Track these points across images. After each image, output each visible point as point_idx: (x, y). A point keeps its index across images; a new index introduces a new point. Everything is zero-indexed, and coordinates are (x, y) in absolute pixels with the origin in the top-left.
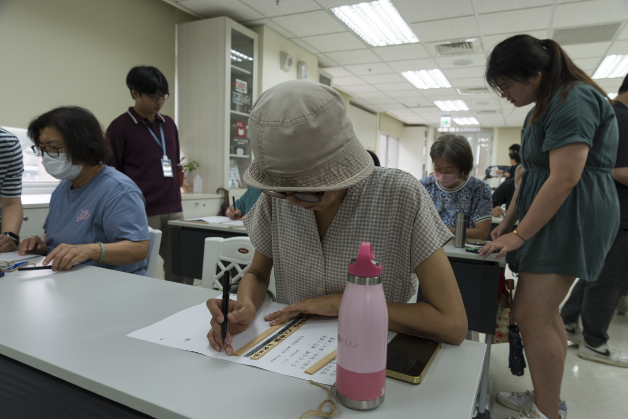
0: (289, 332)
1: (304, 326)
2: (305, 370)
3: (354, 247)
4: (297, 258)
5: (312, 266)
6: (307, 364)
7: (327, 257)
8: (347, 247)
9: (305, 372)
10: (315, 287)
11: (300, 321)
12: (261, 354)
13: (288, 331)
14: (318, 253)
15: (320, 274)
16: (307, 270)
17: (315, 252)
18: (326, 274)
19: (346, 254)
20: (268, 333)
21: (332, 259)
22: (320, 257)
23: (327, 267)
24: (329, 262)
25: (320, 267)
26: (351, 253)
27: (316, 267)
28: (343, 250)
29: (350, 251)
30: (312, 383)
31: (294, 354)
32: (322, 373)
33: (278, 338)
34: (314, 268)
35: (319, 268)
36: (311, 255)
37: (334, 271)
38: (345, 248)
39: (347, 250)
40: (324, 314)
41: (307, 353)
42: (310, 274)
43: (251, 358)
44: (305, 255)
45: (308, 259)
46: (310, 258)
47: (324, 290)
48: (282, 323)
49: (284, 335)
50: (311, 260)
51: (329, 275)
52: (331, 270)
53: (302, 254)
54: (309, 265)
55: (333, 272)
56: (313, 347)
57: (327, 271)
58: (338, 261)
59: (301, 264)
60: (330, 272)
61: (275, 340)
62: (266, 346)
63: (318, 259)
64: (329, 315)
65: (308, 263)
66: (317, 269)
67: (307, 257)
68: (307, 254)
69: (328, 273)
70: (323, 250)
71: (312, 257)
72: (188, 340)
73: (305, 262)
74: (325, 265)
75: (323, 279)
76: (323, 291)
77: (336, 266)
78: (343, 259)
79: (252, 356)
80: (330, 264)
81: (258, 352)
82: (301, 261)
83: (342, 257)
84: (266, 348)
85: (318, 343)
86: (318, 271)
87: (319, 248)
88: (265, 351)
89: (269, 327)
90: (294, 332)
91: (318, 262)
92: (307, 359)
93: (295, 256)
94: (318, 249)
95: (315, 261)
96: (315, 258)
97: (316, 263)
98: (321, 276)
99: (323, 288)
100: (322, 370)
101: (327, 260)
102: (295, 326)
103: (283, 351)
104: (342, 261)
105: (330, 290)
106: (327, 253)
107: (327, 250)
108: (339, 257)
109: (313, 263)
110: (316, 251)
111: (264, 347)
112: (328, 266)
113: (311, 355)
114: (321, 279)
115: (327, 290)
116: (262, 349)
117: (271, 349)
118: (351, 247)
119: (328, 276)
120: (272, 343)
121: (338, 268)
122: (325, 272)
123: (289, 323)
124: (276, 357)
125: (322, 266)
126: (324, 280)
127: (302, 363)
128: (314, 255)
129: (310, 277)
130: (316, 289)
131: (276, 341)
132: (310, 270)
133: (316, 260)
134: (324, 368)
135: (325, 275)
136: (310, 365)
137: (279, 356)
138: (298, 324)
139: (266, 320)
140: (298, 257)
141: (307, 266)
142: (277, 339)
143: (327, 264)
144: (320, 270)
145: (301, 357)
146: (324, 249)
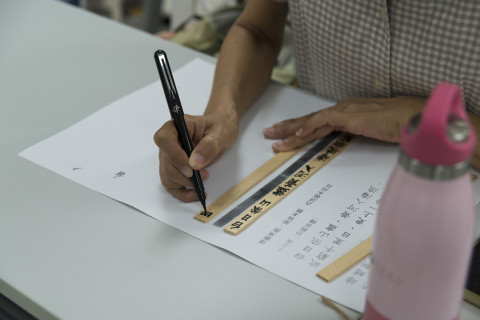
0: (306, 172)
1: (339, 158)
2: (318, 270)
3: (456, 15)
4: (334, 19)
5: (366, 39)
6: (325, 256)
7: (398, 26)
8: (442, 11)
9: (318, 276)
10: (369, 78)
11: (331, 144)
12: (245, 223)
13: (303, 168)
14: (378, 15)
15: (379, 57)
16: (354, 45)
17: (371, 12)
18: (393, 60)
19: (437, 26)
20: (267, 169)
21: (408, 32)
22: (382, 25)
23: (395, 46)
24: (400, 37)
25: (382, 44)
26: (449, 26)
27: (372, 42)
28: (433, 17)
29: (446, 21)
30: (326, 302)
31: (306, 230)
32: (349, 280)
33: (282, 185)
34: (369, 43)
35: (378, 45)
36: (363, 16)
37: (410, 57)
38: (437, 14)
39: (440, 19)
40: (378, 136)
41: (331, 228)
42: (360, 53)
43: (226, 231)
44: (352, 16)
45: (358, 25)
46: (362, 23)
47: (388, 87)
48: (297, 148)
49: (296, 179)
50: (364, 28)
51: (399, 63)
52: (404, 54)
53: (345, 13)
54: (359, 37)
55: (406, 59)
56: (345, 215)
57: (394, 54)
58: (421, 37)
59: (342, 33)
60: (400, 56)
61: (275, 190)
62: (257, 204)
63: (378, 27)
64: (388, 139)
65: (356, 32)
66: (375, 47)
67: (355, 20)
68: (356, 14)
69: (397, 58)
70: (389, 11)
71: (365, 21)
72: (121, 174)
73: (350, 29)
74: (392, 42)
75: (385, 67)
76: (385, 88)
77: (417, 40)
78: (431, 37)
79: (228, 226)
80: (403, 42)
81: (238, 219)
82: (343, 26)
83: (429, 32)
84: (256, 210)
85: (356, 206)
86: (377, 52)
87: (382, 6)
88: (254, 216)
89: (271, 155)
90: (315, 172)
91: (377, 33)
92: (328, 241)
93: (332, 14)
94: (378, 8)
95: (370, 30)
96: (372, 24)
97: (373, 35)
98: (382, 62)
99: (385, 83)
100: (350, 274)
101: (397, 33)
102: (320, 158)
103: (286, 218)
104: (427, 40)
105: (400, 90)
106: (398, 18)
107: (399, 12)
108: (423, 30)
109: (366, 33)
110: (375, 10)
111: (252, 207)
112: (399, 44)
113: (336, 234)
114: (382, 68)
115: (394, 88)
116: (248, 211)
117: (265, 212)
118: (449, 13)
119: (395, 64)
120: (269, 197)
121: (417, 52)
122: (391, 55)
123: (310, 146)
124: (271, 234)
125: (385, 42)
126: (388, 71)
127: (317, 250)
128: (369, 19)
129: (360, 60)
130: (372, 83)
131: (276, 193)
132: (361, 47)
133: (374, 29)
134: (354, 269)
135: (391, 62)
136: (332, 257)
137: (277, 230)
138: (328, 152)
139: (268, 136)
140: (338, 17)
141: (355, 39)
142: (279, 187)
143: (396, 40)
144: (381, 50)
145: (318, 237)
146: (392, 9)
